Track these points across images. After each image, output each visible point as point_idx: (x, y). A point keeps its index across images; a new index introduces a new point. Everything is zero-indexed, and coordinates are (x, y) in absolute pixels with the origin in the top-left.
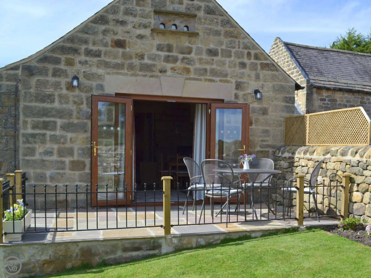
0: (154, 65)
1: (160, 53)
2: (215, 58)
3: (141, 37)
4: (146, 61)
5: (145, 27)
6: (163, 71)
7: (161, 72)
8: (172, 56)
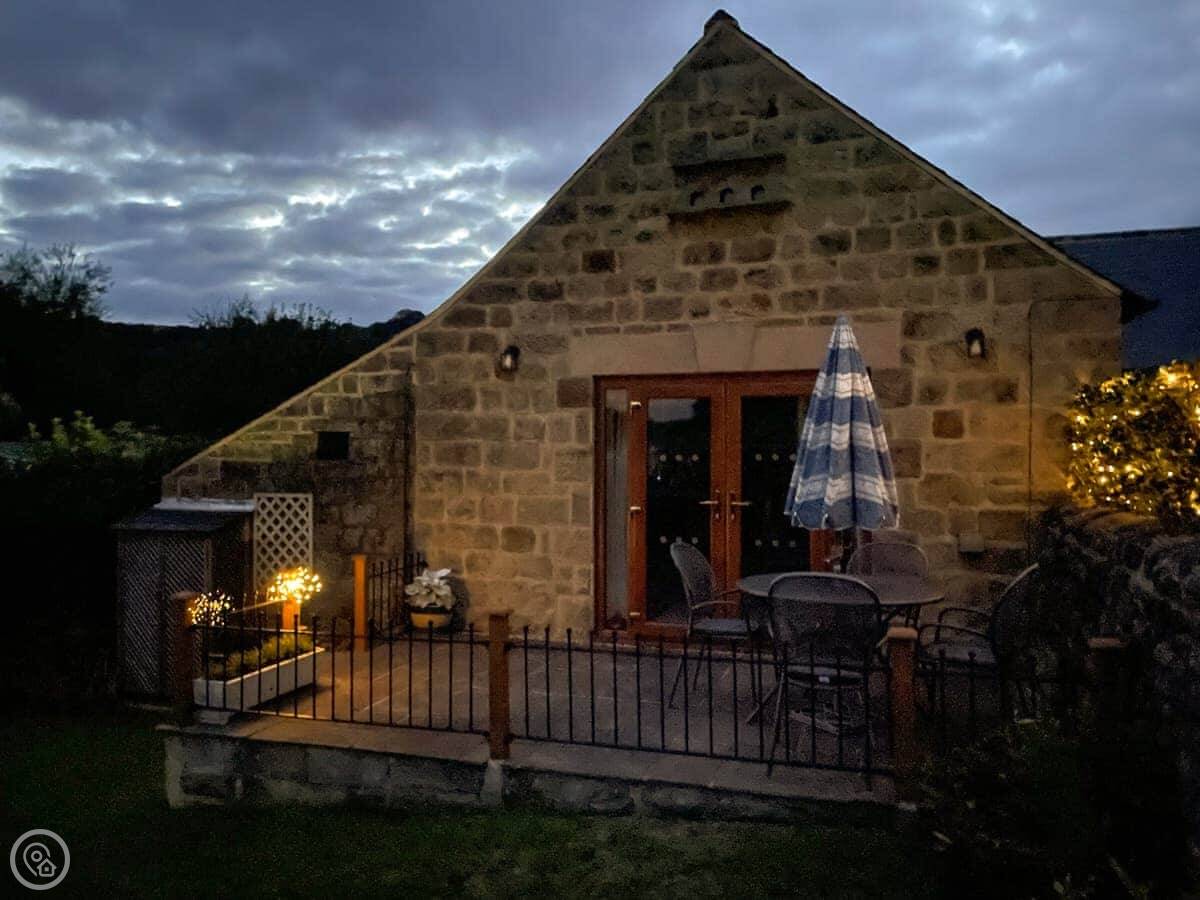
0: (679, 300)
1: (690, 269)
2: (841, 258)
3: (645, 237)
4: (660, 292)
5: (656, 211)
6: (700, 312)
7: (695, 315)
8: (722, 272)
